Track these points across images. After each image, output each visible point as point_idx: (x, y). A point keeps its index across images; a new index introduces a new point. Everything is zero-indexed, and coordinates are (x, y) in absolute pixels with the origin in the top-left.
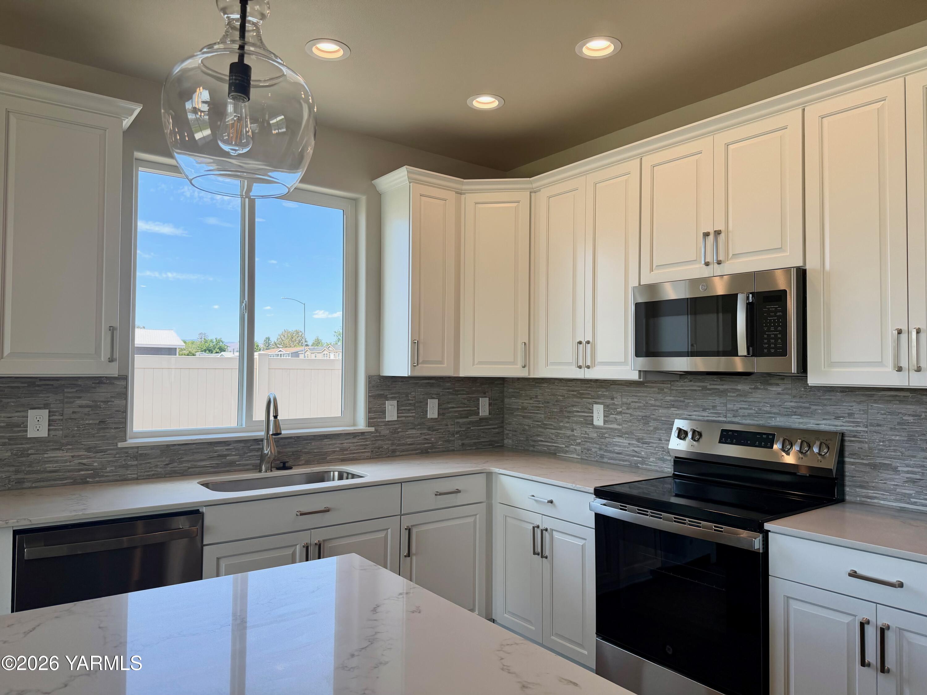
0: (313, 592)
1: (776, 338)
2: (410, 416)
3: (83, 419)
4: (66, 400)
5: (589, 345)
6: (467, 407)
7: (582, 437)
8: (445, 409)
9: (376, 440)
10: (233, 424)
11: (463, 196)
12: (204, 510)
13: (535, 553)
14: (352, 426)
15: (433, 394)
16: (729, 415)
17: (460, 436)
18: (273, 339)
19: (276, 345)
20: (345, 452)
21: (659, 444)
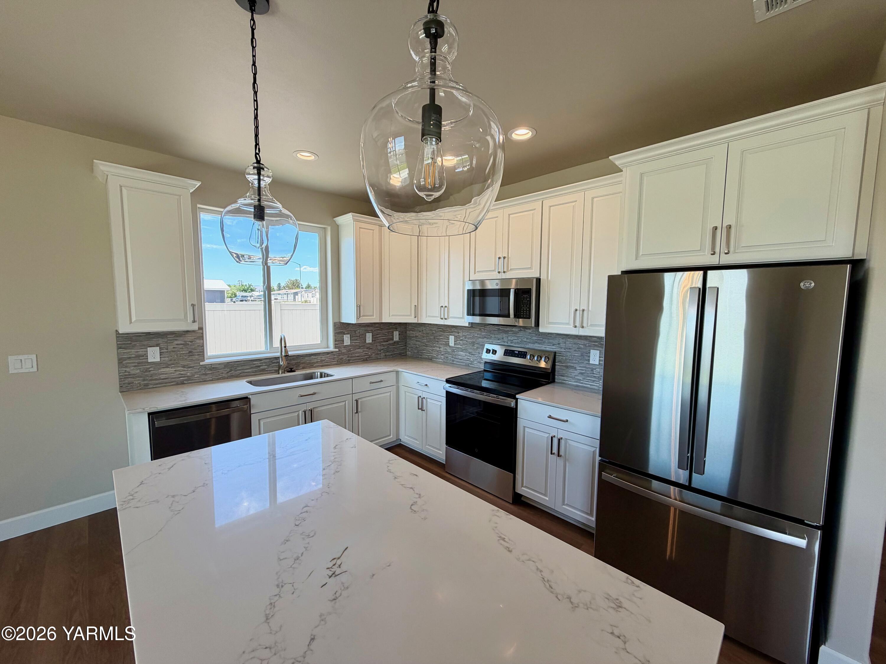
0: (307, 440)
1: (526, 310)
2: (357, 342)
3: (179, 351)
4: (169, 341)
5: (446, 308)
6: (387, 336)
7: (444, 351)
8: (375, 338)
9: (339, 355)
10: (263, 349)
11: (383, 228)
12: (250, 397)
13: (419, 409)
14: (326, 348)
15: (369, 330)
16: (509, 342)
17: (384, 351)
18: (282, 285)
19: (284, 287)
20: (323, 362)
21: (479, 355)
